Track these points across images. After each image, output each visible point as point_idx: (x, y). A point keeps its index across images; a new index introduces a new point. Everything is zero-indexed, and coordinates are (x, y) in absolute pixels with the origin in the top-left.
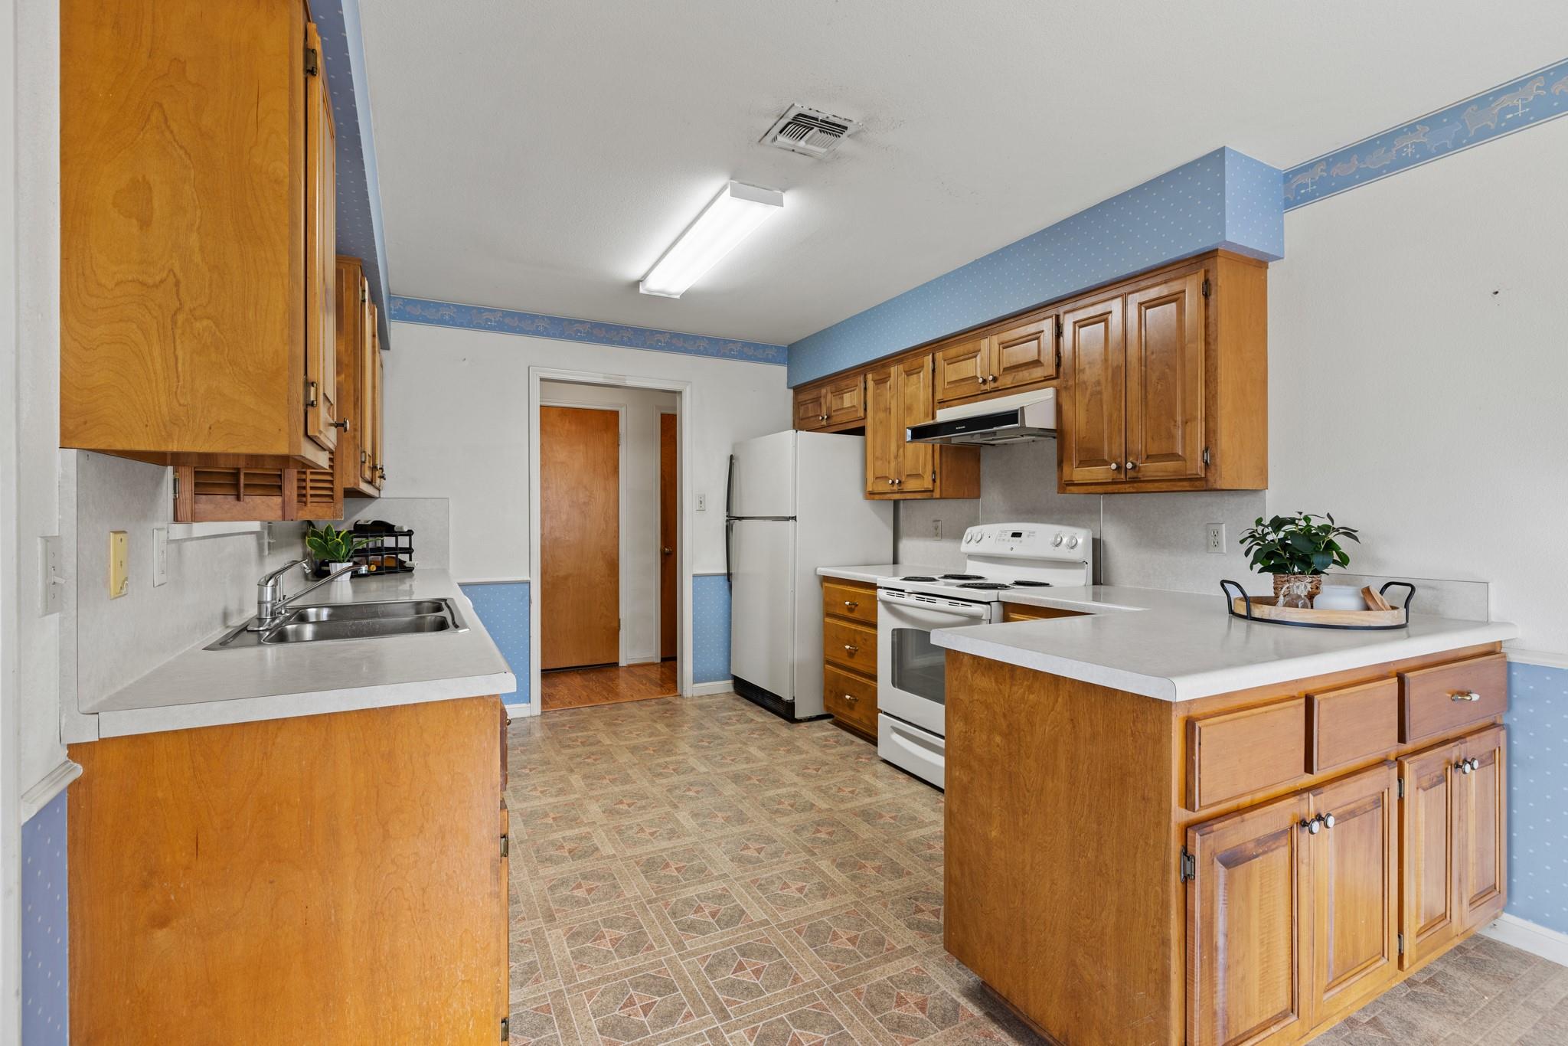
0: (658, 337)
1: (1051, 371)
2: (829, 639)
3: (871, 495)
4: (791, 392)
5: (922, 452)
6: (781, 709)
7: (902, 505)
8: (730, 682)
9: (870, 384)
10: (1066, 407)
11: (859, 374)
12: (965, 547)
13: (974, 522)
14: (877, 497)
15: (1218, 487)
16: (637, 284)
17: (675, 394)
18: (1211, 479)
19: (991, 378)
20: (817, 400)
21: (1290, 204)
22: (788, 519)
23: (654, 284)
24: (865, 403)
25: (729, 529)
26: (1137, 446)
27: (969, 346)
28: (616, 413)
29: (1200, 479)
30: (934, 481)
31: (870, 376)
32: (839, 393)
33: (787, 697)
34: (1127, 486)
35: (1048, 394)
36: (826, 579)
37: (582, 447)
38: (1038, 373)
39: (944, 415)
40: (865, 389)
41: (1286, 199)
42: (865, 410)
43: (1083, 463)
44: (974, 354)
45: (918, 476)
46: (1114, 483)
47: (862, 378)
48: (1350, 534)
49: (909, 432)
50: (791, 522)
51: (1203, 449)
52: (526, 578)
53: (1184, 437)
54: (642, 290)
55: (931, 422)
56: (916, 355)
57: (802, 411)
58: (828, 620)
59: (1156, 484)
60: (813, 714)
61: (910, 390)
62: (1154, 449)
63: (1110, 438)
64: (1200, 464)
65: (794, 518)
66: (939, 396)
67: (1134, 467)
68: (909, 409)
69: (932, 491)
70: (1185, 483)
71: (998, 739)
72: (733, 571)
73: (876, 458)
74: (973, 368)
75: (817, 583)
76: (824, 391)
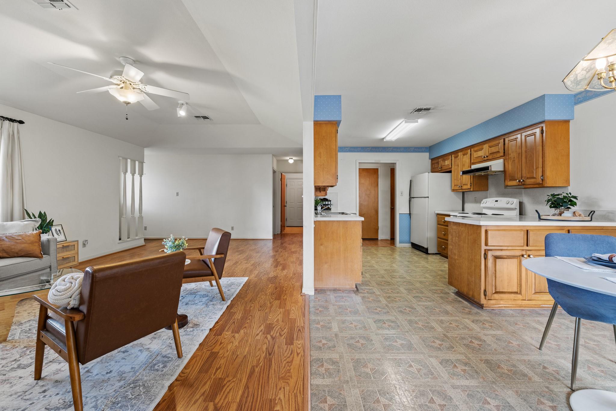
0: (389, 149)
1: (502, 154)
2: (439, 231)
3: (453, 190)
4: (430, 160)
5: (467, 178)
6: (424, 250)
7: (465, 193)
8: (410, 244)
9: (453, 158)
10: (506, 164)
11: (450, 155)
12: (482, 205)
13: (486, 198)
14: (455, 191)
15: (546, 186)
16: (383, 139)
17: (394, 164)
18: (544, 184)
19: (486, 156)
20: (438, 163)
21: (576, 104)
22: (426, 197)
23: (388, 138)
24: (452, 163)
25: (410, 201)
26: (524, 175)
27: (480, 147)
28: (378, 169)
29: (540, 184)
30: (471, 186)
31: (453, 156)
32: (444, 160)
33: (426, 247)
34: (522, 186)
35: (501, 161)
36: (438, 214)
37: (368, 179)
38: (498, 155)
39: (474, 167)
40: (452, 159)
41: (575, 102)
42: (452, 165)
43: (510, 180)
44: (482, 149)
45: (466, 185)
46: (518, 185)
47: (450, 156)
48: (575, 197)
49: (461, 172)
50: (427, 198)
51: (541, 175)
52: (355, 212)
53: (536, 173)
54: (384, 140)
55: (470, 169)
56: (466, 150)
57: (433, 166)
58: (438, 226)
59: (530, 186)
60: (435, 253)
61: (464, 159)
62: (528, 176)
63: (517, 173)
64: (540, 180)
65: (428, 197)
66: (472, 161)
67: (523, 181)
68: (464, 165)
69: (470, 189)
70: (537, 185)
71: (457, 238)
72: (411, 213)
73: (454, 179)
74: (481, 153)
75: (435, 215)
76: (440, 160)
